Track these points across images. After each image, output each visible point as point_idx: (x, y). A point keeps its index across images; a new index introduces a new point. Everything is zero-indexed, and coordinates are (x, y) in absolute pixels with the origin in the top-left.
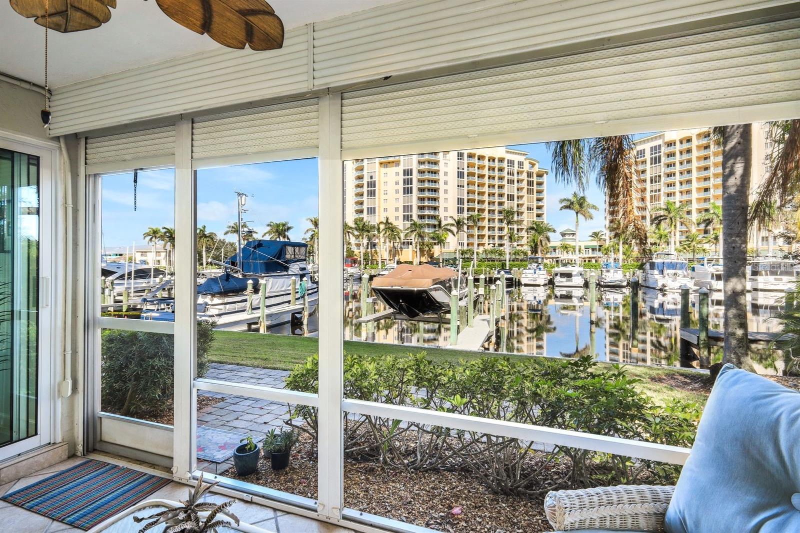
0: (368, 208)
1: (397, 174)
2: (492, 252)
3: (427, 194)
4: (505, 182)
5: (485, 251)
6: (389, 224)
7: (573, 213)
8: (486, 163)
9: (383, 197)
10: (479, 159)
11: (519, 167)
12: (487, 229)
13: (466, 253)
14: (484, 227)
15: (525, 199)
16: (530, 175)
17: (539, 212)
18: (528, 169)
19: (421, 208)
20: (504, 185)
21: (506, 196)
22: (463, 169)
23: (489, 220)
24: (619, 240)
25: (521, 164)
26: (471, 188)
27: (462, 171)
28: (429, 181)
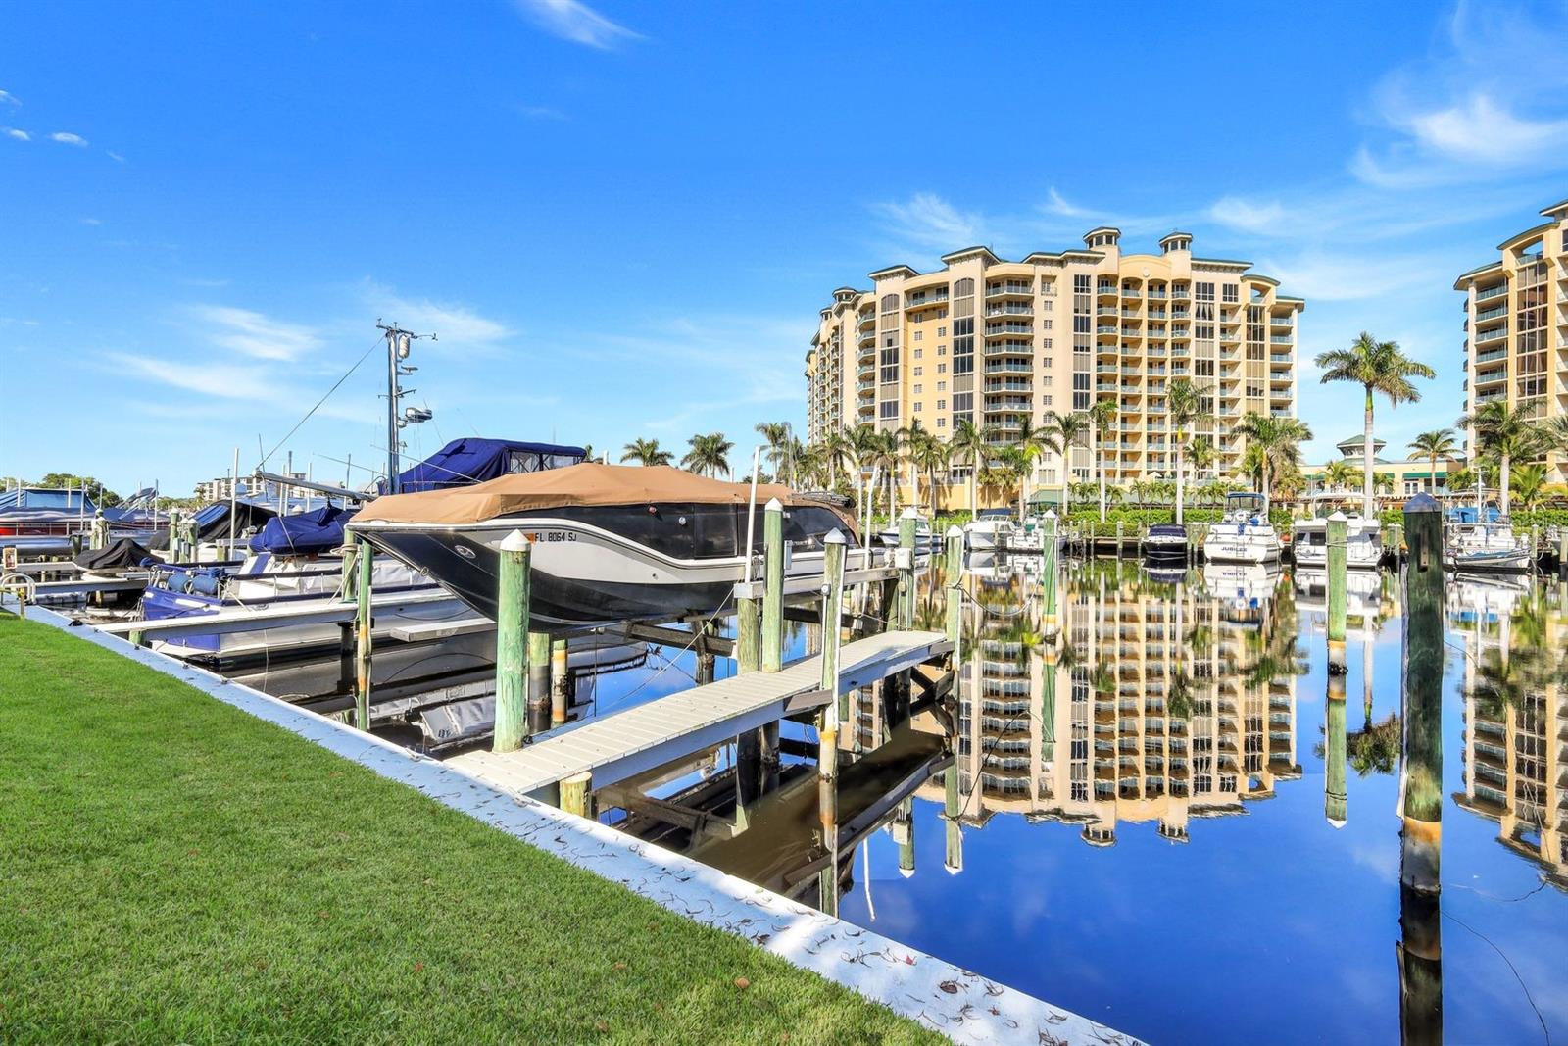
0: (883, 404)
1: (942, 332)
2: (1153, 489)
3: (1005, 370)
4: (1190, 334)
5: (1137, 487)
6: (917, 432)
7: (1358, 387)
8: (1143, 294)
9: (913, 380)
10: (1126, 287)
11: (1225, 299)
12: (1144, 438)
13: (1090, 490)
14: (1137, 436)
15: (1241, 369)
16: (1254, 313)
17: (1280, 397)
18: (1249, 301)
19: (992, 399)
20: (1189, 341)
21: (1192, 366)
22: (1088, 311)
23: (1150, 420)
24: (1501, 453)
25: (1230, 291)
26: (1107, 350)
27: (1085, 315)
28: (1009, 342)
